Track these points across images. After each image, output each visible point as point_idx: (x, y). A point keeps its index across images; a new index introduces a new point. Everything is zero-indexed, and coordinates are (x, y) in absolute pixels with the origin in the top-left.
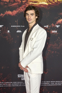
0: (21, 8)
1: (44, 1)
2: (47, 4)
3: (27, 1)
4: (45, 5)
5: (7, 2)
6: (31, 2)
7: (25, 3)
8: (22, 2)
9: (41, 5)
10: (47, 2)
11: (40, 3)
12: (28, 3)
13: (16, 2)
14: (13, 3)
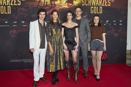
0: (51, 10)
1: (66, 5)
2: (68, 7)
3: (55, 5)
4: (67, 8)
5: (42, 6)
6: (57, 6)
7: (54, 7)
8: (52, 6)
9: (64, 8)
10: (68, 6)
11: (63, 7)
12: (55, 7)
13: (48, 7)
14: (46, 7)
